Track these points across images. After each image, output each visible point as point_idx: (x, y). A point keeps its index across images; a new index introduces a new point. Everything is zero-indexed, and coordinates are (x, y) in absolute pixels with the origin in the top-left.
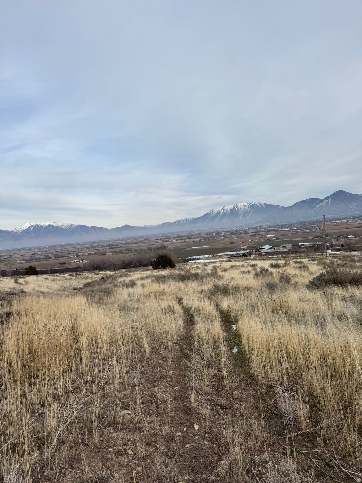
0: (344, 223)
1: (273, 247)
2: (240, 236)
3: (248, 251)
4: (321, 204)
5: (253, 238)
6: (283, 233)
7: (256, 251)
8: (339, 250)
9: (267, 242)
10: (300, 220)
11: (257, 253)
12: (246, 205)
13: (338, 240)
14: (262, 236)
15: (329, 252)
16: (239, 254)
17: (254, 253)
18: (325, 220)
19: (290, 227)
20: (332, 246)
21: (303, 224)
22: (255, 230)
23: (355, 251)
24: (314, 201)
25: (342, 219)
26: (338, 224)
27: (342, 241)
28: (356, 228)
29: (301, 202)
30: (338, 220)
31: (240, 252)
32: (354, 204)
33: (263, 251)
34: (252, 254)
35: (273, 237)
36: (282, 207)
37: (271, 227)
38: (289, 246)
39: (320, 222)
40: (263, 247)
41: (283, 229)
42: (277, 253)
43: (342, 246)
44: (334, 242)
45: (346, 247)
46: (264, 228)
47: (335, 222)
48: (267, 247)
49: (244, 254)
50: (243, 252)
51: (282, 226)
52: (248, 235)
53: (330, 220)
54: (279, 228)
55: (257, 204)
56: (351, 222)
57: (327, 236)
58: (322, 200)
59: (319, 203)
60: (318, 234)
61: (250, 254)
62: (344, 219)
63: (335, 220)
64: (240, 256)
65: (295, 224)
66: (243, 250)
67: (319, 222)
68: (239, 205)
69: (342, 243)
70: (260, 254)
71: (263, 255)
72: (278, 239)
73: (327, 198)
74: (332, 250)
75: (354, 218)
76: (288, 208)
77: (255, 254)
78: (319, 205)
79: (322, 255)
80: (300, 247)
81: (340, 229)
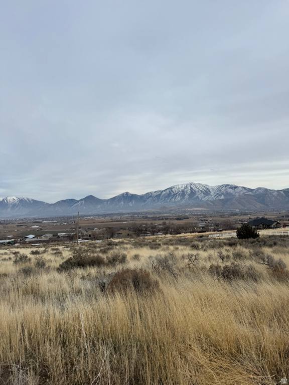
0: (92, 219)
1: (37, 236)
2: (6, 226)
3: (13, 240)
4: (77, 204)
5: (19, 228)
6: (46, 225)
7: (21, 240)
8: (87, 239)
9: (32, 232)
10: (61, 215)
11: (21, 241)
12: (16, 199)
13: (87, 231)
14: (28, 227)
15: (80, 240)
16: (4, 242)
17: (18, 241)
18: (78, 216)
19: (52, 220)
20: (83, 236)
21: (62, 219)
22: (22, 222)
23: (98, 240)
24: (71, 202)
25: (91, 216)
26: (88, 220)
27: (90, 233)
28: (100, 223)
29: (62, 201)
30: (88, 217)
31: (5, 241)
32: (99, 206)
33: (27, 240)
34: (17, 243)
35: (37, 228)
36: (47, 204)
37: (36, 219)
38: (50, 236)
39: (75, 217)
40: (27, 237)
41: (46, 222)
42: (39, 242)
43: (90, 236)
44: (85, 233)
45: (92, 236)
46: (30, 220)
48: (31, 236)
49: (9, 243)
50: (8, 241)
51: (46, 219)
52: (15, 225)
53: (83, 216)
54: (43, 221)
55: (26, 199)
56: (97, 218)
57: (80, 228)
58: (78, 201)
60: (73, 227)
61: (15, 242)
62: (93, 216)
63: (86, 217)
64: (5, 245)
65: (56, 218)
66: (9, 239)
68: (8, 199)
69: (90, 234)
70: (25, 243)
71: (27, 244)
72: (41, 229)
73: (82, 200)
74: (82, 239)
75: (99, 216)
76: (52, 204)
77: (20, 243)
78: (75, 205)
79: (75, 243)
80: (59, 237)
81: (89, 223)
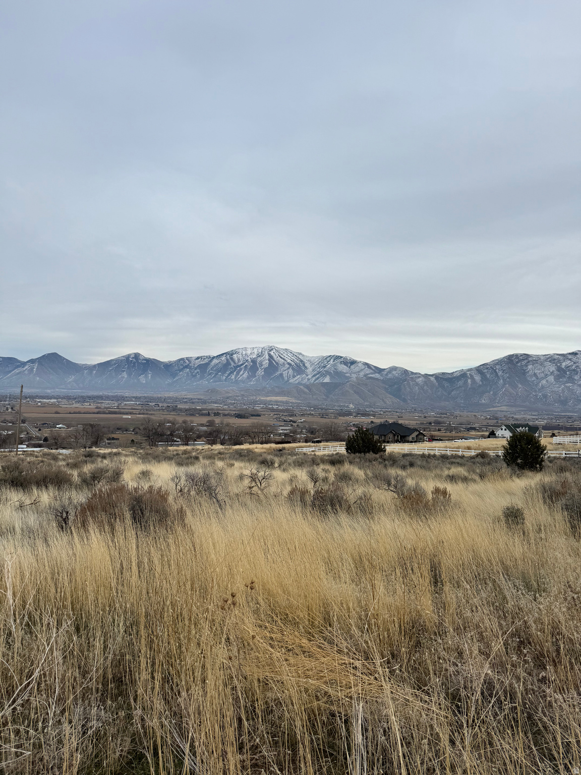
0: (53, 405)
4: (20, 369)
8: (40, 446)
13: (40, 430)
15: (23, 447)
18: (22, 397)
20: (30, 439)
23: (64, 448)
25: (51, 399)
26: (44, 405)
27: (46, 433)
28: (70, 413)
30: (45, 399)
32: (71, 379)
39: (15, 398)
43: (46, 440)
44: (34, 432)
45: (51, 441)
47: (40, 402)
53: (32, 397)
56: (65, 405)
57: (24, 422)
58: (24, 364)
59: (18, 367)
60: (9, 418)
62: (55, 398)
63: (41, 399)
67: (13, 398)
69: (46, 435)
73: (32, 361)
74: (28, 446)
75: (68, 398)
78: (17, 371)
79: (10, 451)
81: (46, 413)
